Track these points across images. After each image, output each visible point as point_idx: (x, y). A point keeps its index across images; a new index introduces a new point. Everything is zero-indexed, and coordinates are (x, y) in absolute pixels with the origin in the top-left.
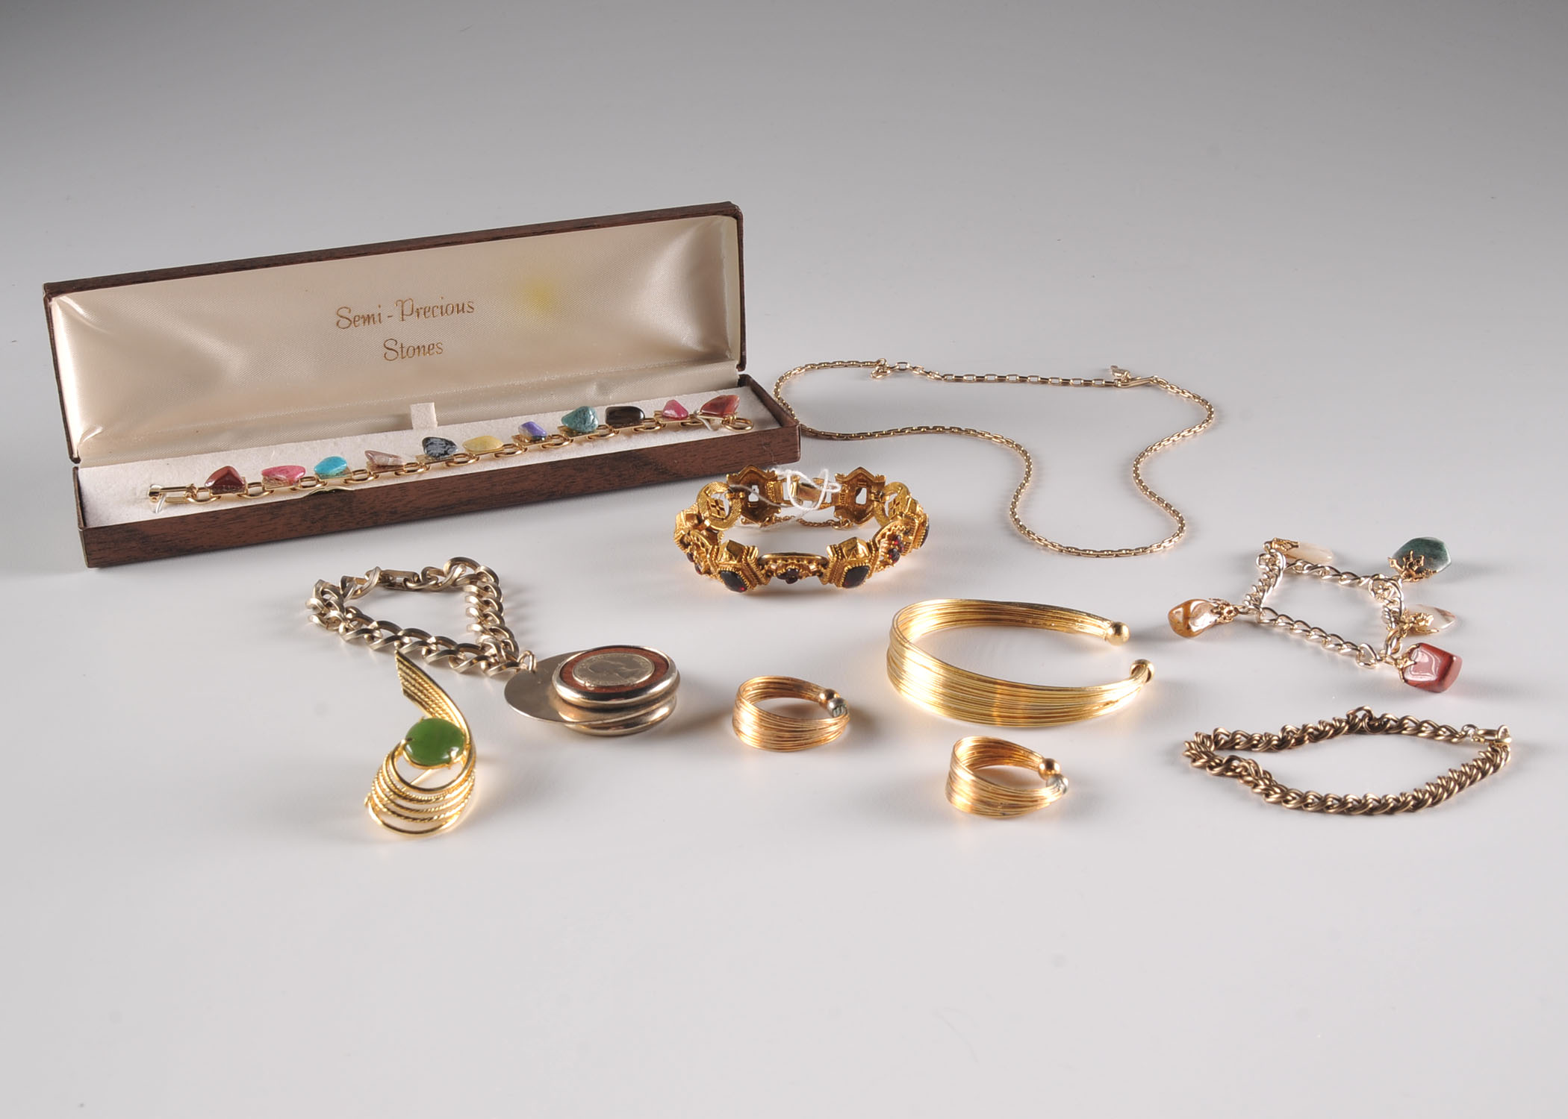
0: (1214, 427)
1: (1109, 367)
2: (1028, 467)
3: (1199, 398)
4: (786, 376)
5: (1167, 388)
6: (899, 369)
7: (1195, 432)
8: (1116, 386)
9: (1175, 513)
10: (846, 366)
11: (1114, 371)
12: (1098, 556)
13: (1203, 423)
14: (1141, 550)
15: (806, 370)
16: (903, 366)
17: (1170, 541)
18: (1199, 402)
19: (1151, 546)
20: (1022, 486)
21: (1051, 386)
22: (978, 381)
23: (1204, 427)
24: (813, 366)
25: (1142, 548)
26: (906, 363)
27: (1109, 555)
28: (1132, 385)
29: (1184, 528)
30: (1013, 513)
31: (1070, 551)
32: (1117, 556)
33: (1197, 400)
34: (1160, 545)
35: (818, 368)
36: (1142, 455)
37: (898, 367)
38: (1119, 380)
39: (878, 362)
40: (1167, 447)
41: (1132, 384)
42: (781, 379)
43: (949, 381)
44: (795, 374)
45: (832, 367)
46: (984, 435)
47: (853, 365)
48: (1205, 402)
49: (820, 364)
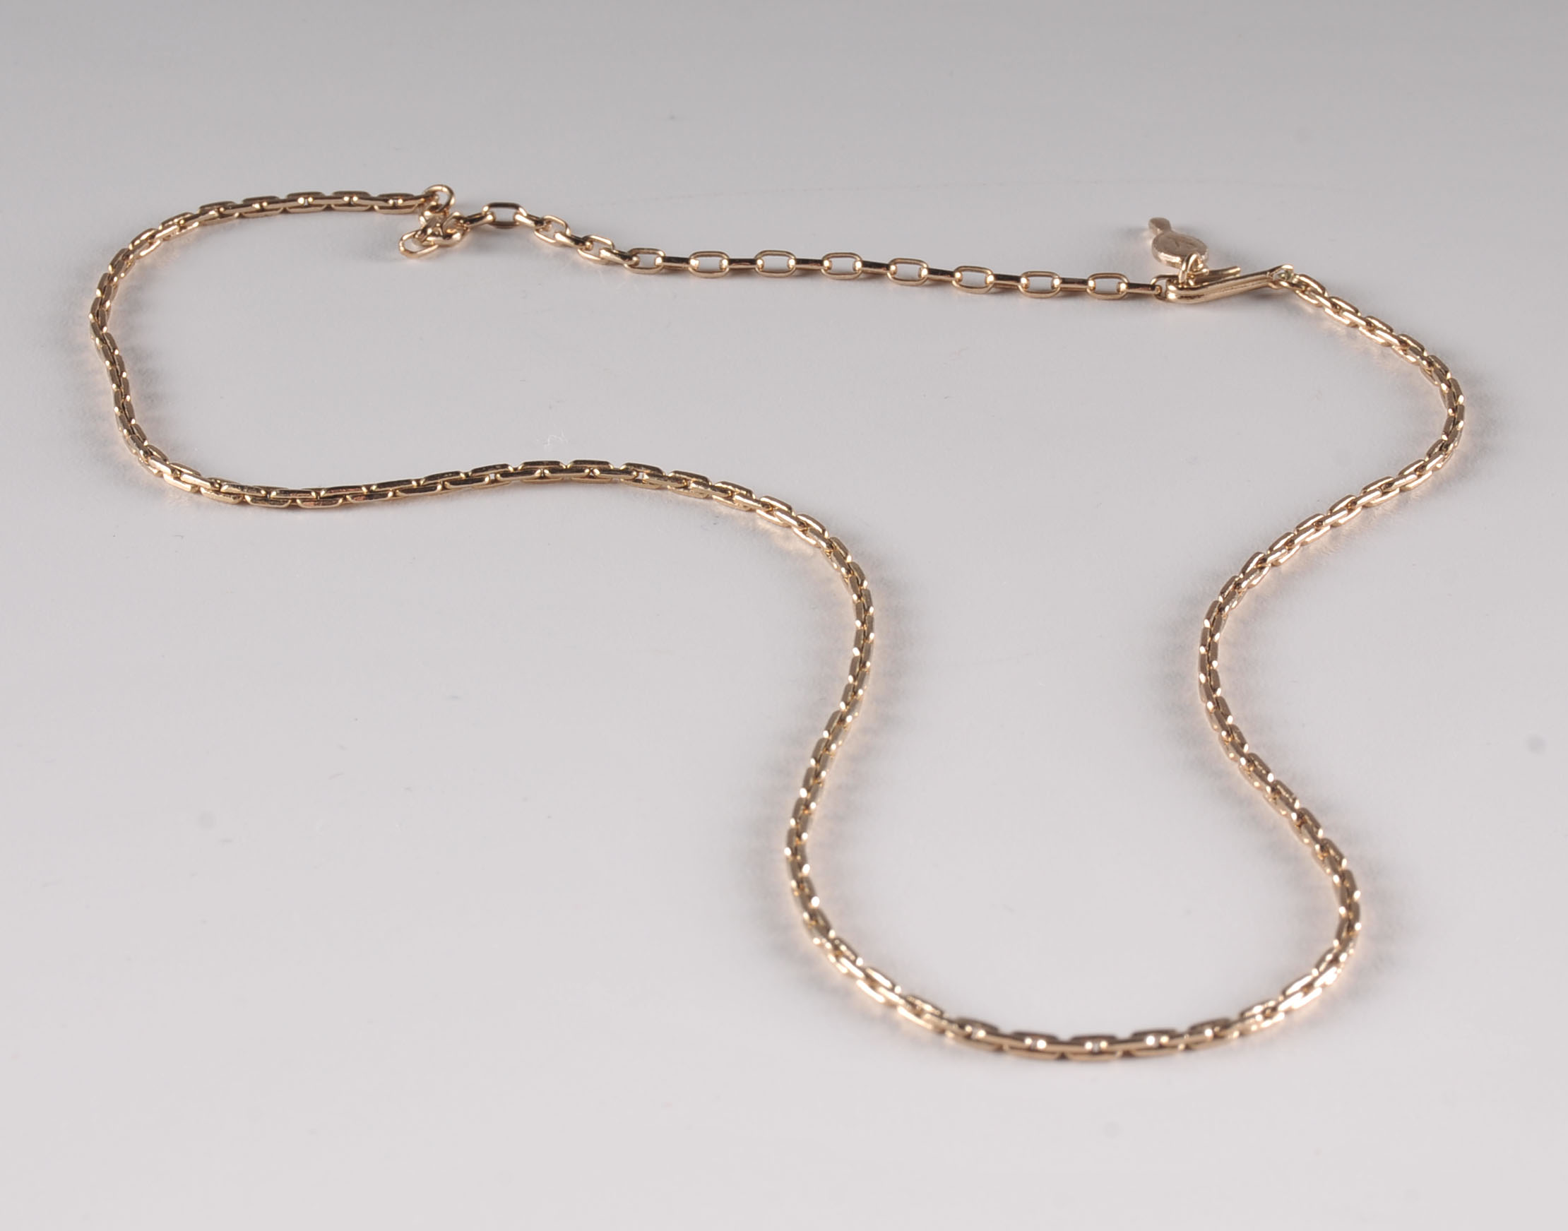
0: (1463, 472)
1: (1146, 224)
2: (862, 640)
3: (1418, 351)
4: (136, 248)
5: (1320, 306)
6: (494, 223)
7: (1403, 489)
8: (1162, 296)
9: (1330, 854)
10: (329, 208)
11: (1161, 245)
12: (1063, 1057)
13: (1431, 455)
14: (1209, 1033)
15: (201, 224)
16: (504, 215)
17: (1309, 987)
18: (1417, 364)
19: (1242, 1017)
20: (837, 724)
21: (962, 293)
22: (735, 273)
23: (1435, 469)
24: (225, 211)
25: (1212, 1024)
26: (516, 207)
27: (1101, 1053)
28: (1212, 296)
29: (1358, 926)
30: (795, 852)
31: (968, 1037)
32: (1128, 1055)
33: (1412, 359)
34: (1274, 1009)
35: (241, 216)
36: (1233, 589)
37: (490, 218)
38: (1172, 279)
39: (430, 195)
40: (1312, 547)
41: (1214, 291)
42: (121, 261)
43: (648, 269)
44: (166, 239)
45: (285, 211)
46: (730, 498)
47: (349, 204)
48: (1437, 368)
49: (248, 203)
